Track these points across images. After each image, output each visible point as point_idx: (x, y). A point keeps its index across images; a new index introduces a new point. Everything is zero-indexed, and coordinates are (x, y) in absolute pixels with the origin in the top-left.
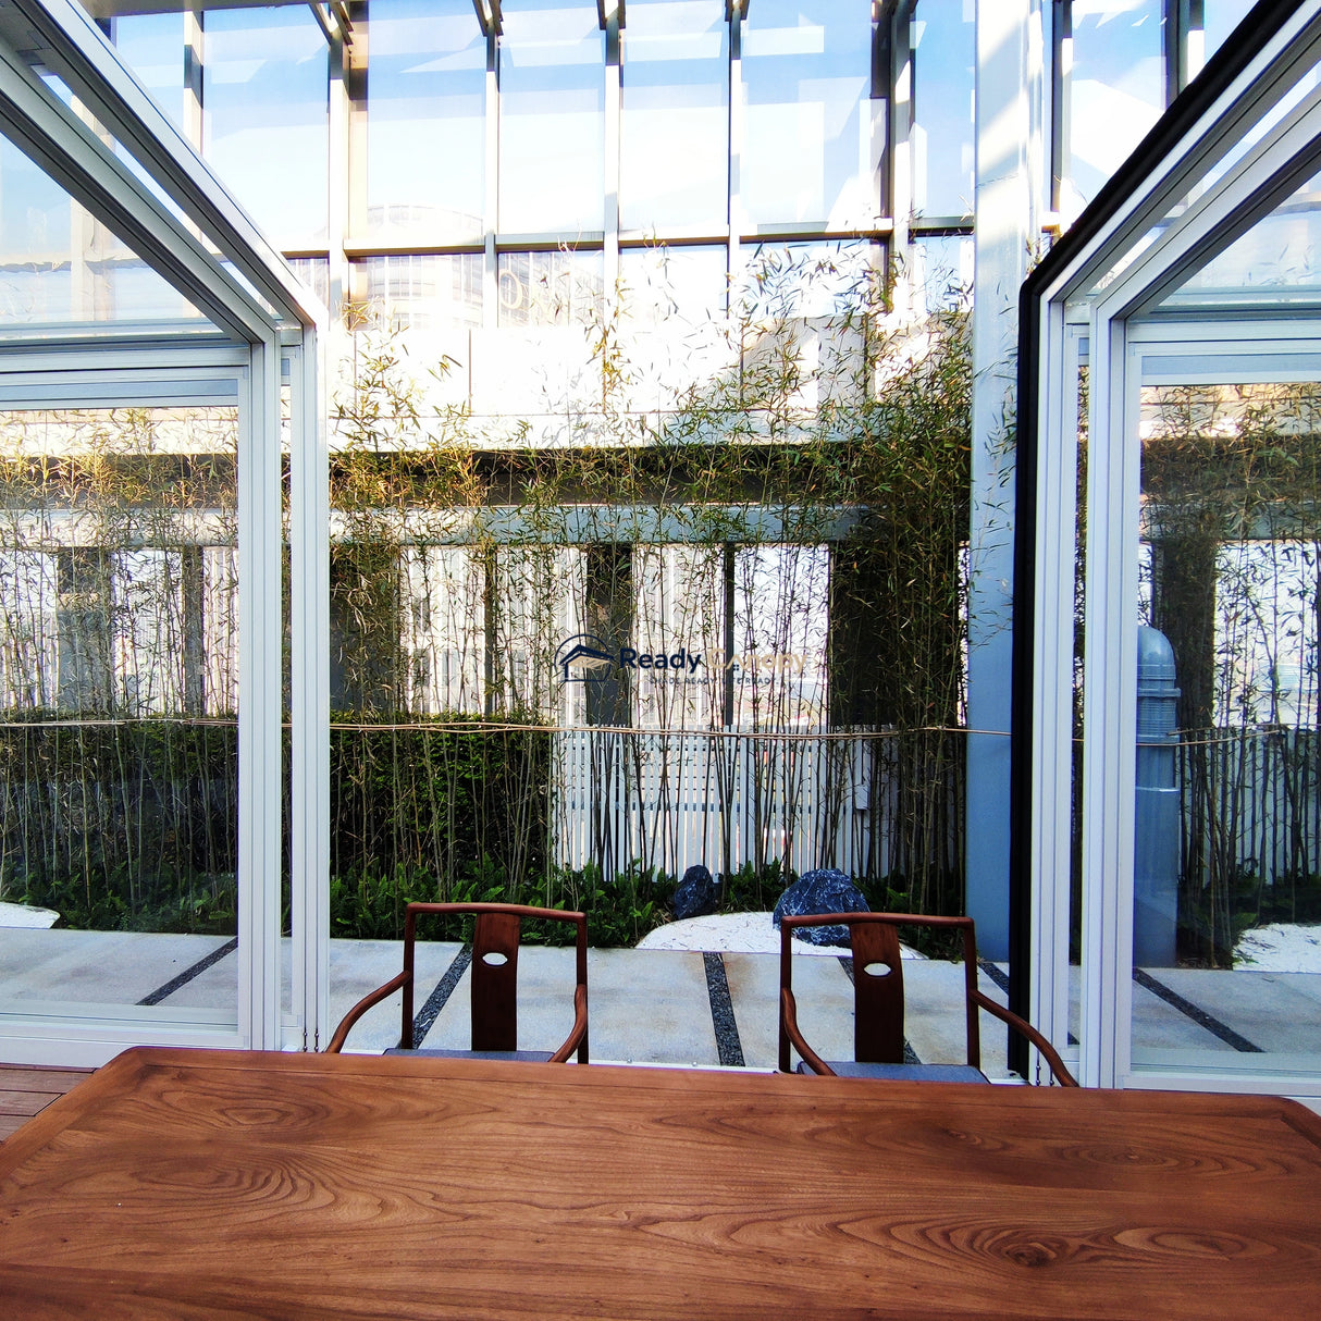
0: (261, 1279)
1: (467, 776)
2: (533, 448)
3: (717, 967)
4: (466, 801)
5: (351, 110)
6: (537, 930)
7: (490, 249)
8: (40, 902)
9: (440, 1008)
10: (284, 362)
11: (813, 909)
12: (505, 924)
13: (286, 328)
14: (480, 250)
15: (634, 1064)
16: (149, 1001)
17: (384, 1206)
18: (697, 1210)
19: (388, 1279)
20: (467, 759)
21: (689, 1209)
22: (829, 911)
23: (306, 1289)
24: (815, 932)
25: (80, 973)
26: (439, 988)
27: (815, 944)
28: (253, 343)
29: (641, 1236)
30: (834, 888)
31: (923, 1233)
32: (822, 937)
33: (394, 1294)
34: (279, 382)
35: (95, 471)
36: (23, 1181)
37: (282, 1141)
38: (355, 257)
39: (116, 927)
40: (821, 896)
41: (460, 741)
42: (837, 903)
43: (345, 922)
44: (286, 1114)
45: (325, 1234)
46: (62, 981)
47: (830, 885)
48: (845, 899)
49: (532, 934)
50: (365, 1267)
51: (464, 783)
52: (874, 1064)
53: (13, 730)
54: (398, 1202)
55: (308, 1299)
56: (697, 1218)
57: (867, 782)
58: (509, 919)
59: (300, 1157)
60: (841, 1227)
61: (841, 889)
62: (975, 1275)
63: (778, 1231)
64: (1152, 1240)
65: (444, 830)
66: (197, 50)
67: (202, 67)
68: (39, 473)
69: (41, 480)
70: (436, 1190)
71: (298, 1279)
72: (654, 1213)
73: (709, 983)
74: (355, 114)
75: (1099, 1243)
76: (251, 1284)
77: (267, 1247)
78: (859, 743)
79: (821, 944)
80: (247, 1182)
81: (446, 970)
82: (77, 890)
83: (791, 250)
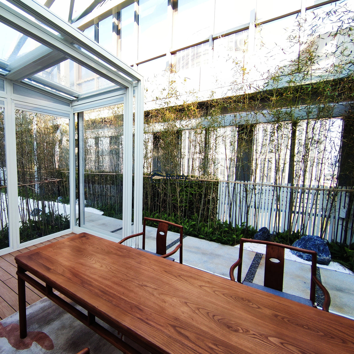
0: (76, 269)
1: (192, 192)
2: (215, 99)
3: (259, 257)
4: (192, 199)
5: (173, 12)
6: (204, 235)
7: (211, 40)
8: (101, 210)
9: (170, 248)
10: (134, 91)
11: (305, 248)
12: (165, 226)
13: (135, 82)
14: (207, 41)
15: (215, 274)
16: (112, 232)
17: (101, 266)
18: (157, 288)
19: (93, 276)
20: (193, 188)
21: (155, 287)
22: (311, 250)
23: (81, 273)
24: (305, 255)
25: (104, 224)
26: (172, 243)
27: (304, 259)
28: (127, 88)
29: (141, 287)
30: (315, 242)
31: (208, 313)
32: (307, 258)
33: (92, 278)
34: (132, 96)
35: (113, 119)
36: (57, 246)
37: (95, 252)
38: (173, 53)
39: (112, 217)
40: (309, 244)
41: (191, 183)
42: (315, 248)
43: (156, 224)
44: (98, 248)
45: (90, 267)
46: (100, 225)
47: (313, 241)
48: (319, 247)
49: (201, 236)
50: (91, 273)
51: (192, 194)
52: (269, 288)
53: (98, 175)
54: (104, 266)
55: (80, 274)
56: (156, 289)
57: (346, 209)
58: (166, 225)
59: (95, 255)
60: (187, 303)
61: (318, 243)
62: (213, 325)
63: (171, 298)
64: (282, 343)
65: (186, 206)
66: (137, 12)
67: (138, 15)
68: (102, 121)
69: (103, 122)
70: (112, 267)
71: (81, 271)
72: (147, 285)
73: (253, 261)
74: (175, 13)
75: (262, 336)
76: (75, 270)
77: (80, 266)
78: (343, 193)
79: (306, 260)
80: (85, 256)
81: (176, 240)
82: (108, 209)
83: (313, 11)
